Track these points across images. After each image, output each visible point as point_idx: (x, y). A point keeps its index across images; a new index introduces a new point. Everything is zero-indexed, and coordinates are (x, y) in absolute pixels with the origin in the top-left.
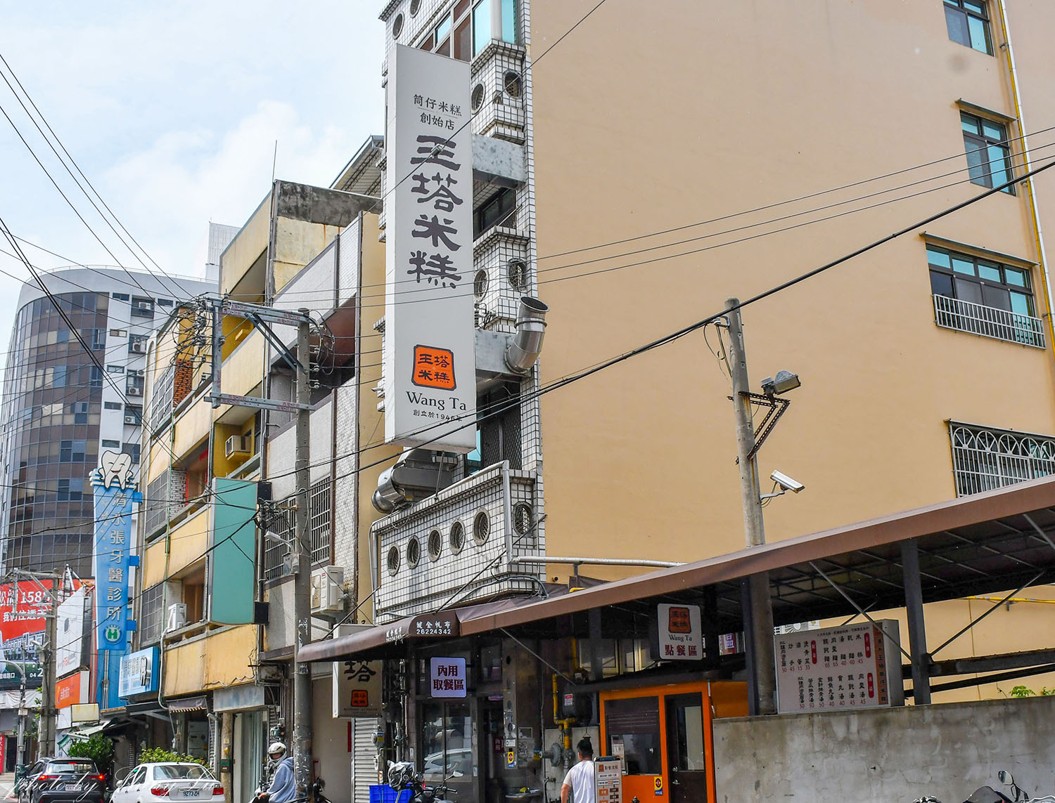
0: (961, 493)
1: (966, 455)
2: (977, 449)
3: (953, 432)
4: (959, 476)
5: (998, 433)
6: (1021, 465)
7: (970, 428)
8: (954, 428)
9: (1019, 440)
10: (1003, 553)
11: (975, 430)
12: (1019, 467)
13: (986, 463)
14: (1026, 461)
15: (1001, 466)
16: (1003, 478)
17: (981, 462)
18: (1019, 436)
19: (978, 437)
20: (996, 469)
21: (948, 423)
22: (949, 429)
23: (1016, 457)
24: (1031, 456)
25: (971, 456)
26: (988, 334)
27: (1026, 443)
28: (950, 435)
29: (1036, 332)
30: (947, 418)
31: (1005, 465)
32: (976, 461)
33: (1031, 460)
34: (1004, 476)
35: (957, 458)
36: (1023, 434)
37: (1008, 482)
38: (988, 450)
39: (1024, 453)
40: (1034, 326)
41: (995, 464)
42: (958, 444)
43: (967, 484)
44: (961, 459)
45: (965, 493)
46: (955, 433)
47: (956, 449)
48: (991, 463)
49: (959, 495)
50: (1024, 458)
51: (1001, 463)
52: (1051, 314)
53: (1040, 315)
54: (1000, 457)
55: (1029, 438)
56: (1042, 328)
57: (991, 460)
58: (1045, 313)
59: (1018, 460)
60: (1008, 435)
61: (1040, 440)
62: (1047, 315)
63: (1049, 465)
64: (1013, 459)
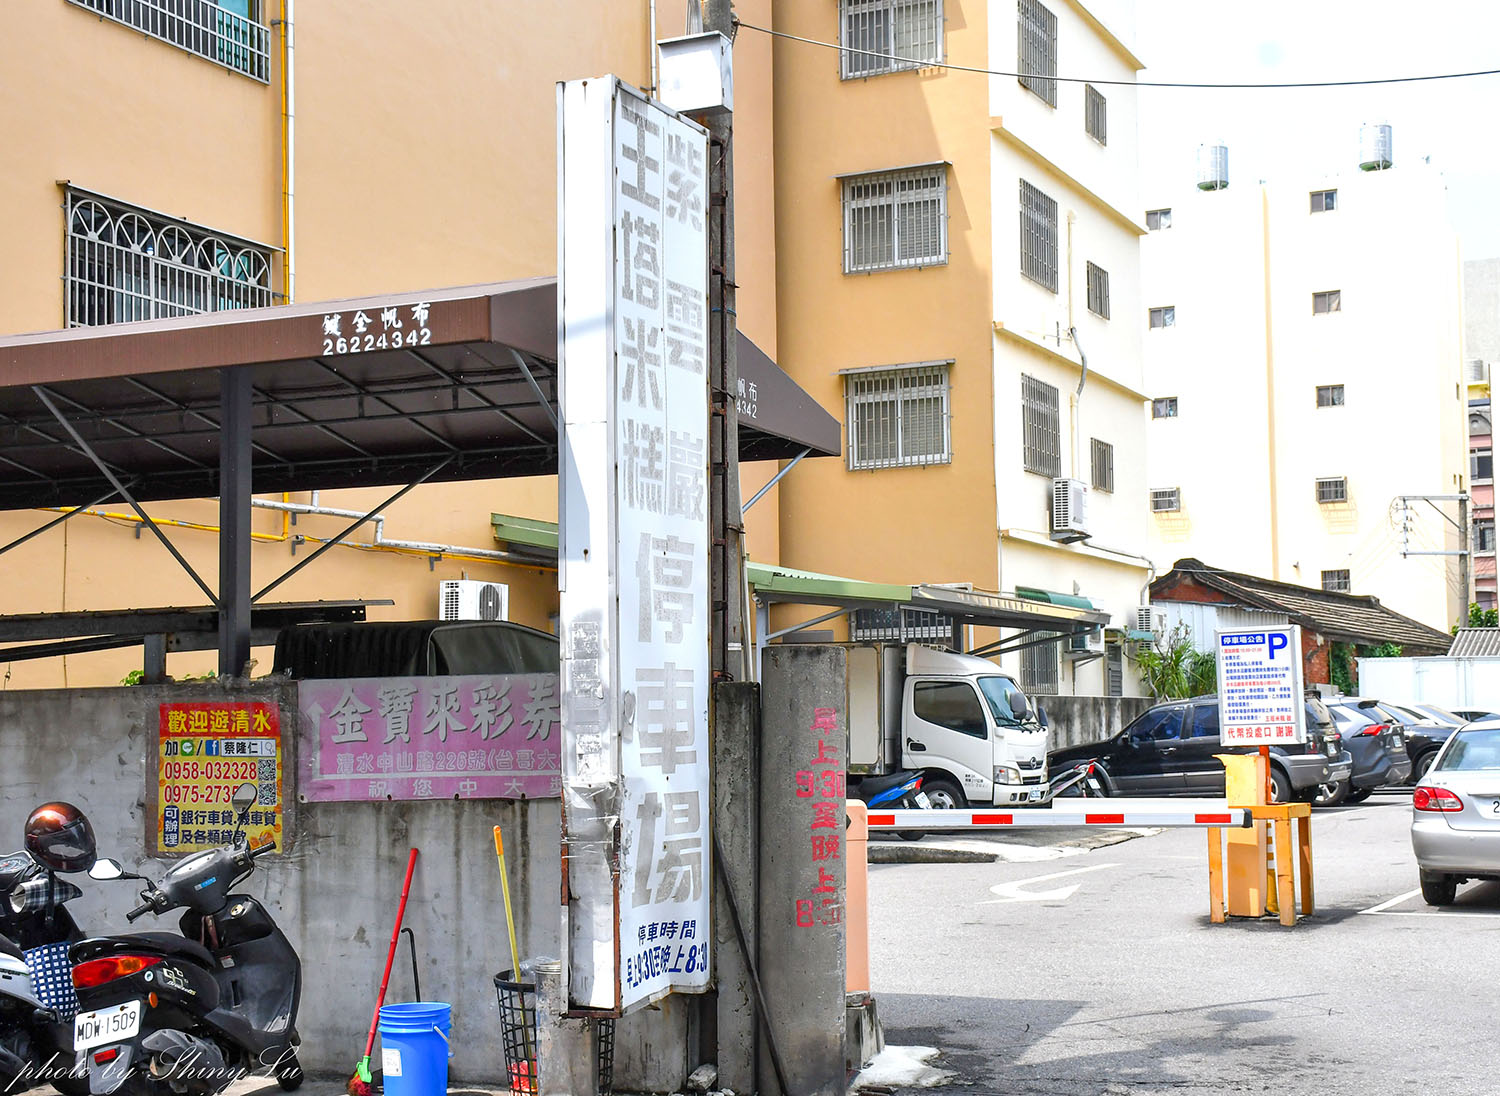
0: (73, 319)
1: (92, 252)
2: (114, 244)
3: (73, 206)
4: (73, 288)
5: (158, 222)
6: (194, 285)
7: (105, 202)
8: (75, 199)
9: (197, 239)
10: (143, 435)
11: (116, 209)
12: (189, 287)
13: (129, 271)
14: (205, 278)
15: (156, 282)
16: (157, 303)
17: (120, 268)
18: (198, 234)
19: (119, 222)
20: (147, 286)
21: (64, 187)
22: (65, 198)
23: (187, 269)
24: (215, 271)
25: (101, 254)
26: (164, 35)
27: (209, 247)
28: (65, 210)
29: (255, 50)
30: (63, 178)
31: (164, 280)
32: (110, 266)
33: (214, 279)
34: (160, 300)
35: (73, 254)
36: (207, 230)
37: (166, 312)
38: (136, 249)
39: (204, 266)
40: (256, 38)
41: (147, 275)
42: (78, 228)
43: (88, 305)
44: (82, 257)
45: (82, 320)
46: (75, 209)
47: (73, 238)
48: (138, 273)
49: (69, 322)
50: (203, 273)
51: (156, 276)
52: (286, 24)
53: (268, 21)
54: (157, 265)
55: (216, 239)
56: (267, 43)
57: (141, 267)
58: (277, 18)
59: (189, 275)
60: (177, 228)
61: (235, 246)
62: (279, 24)
63: (246, 291)
64: (181, 272)
